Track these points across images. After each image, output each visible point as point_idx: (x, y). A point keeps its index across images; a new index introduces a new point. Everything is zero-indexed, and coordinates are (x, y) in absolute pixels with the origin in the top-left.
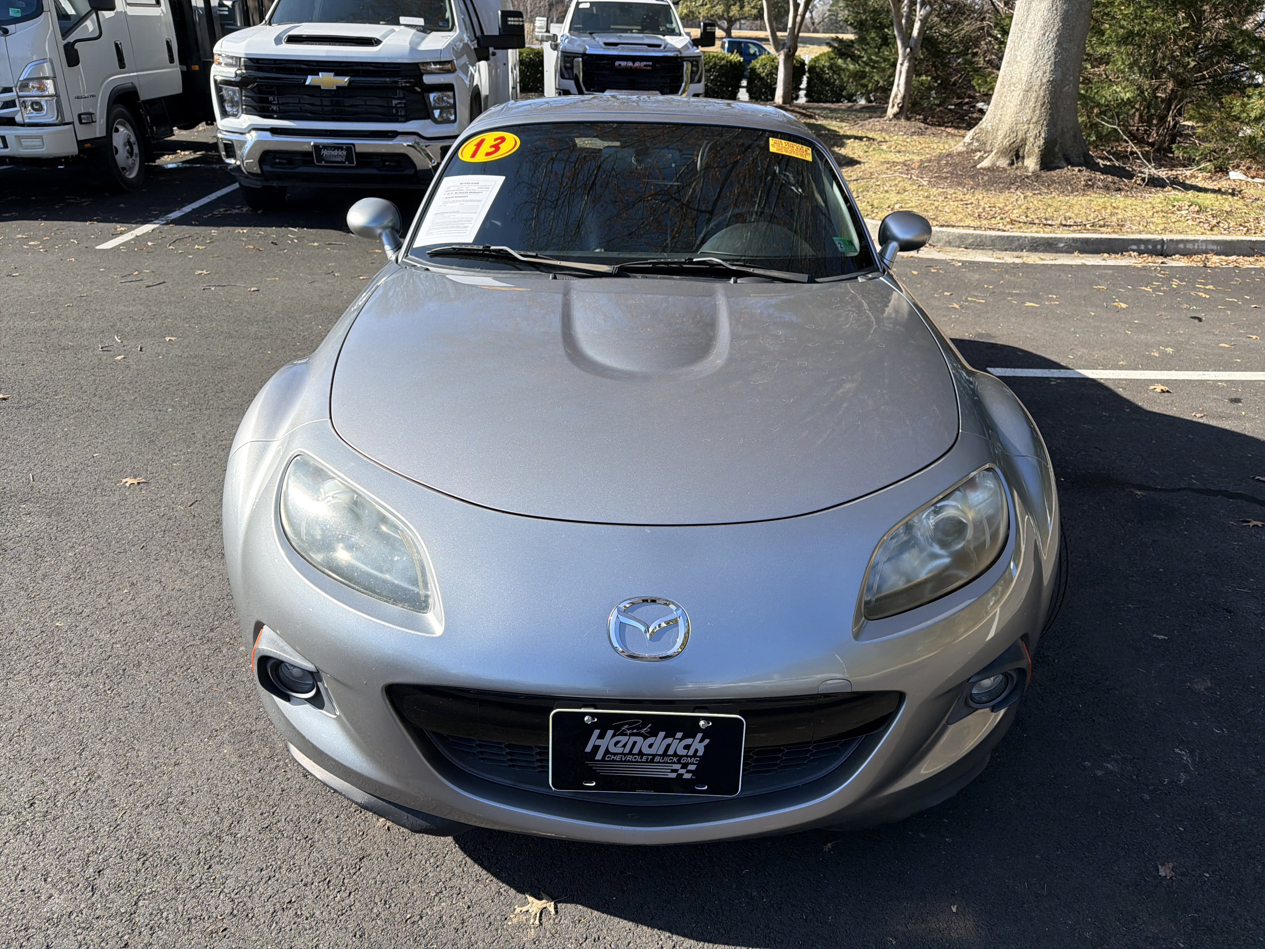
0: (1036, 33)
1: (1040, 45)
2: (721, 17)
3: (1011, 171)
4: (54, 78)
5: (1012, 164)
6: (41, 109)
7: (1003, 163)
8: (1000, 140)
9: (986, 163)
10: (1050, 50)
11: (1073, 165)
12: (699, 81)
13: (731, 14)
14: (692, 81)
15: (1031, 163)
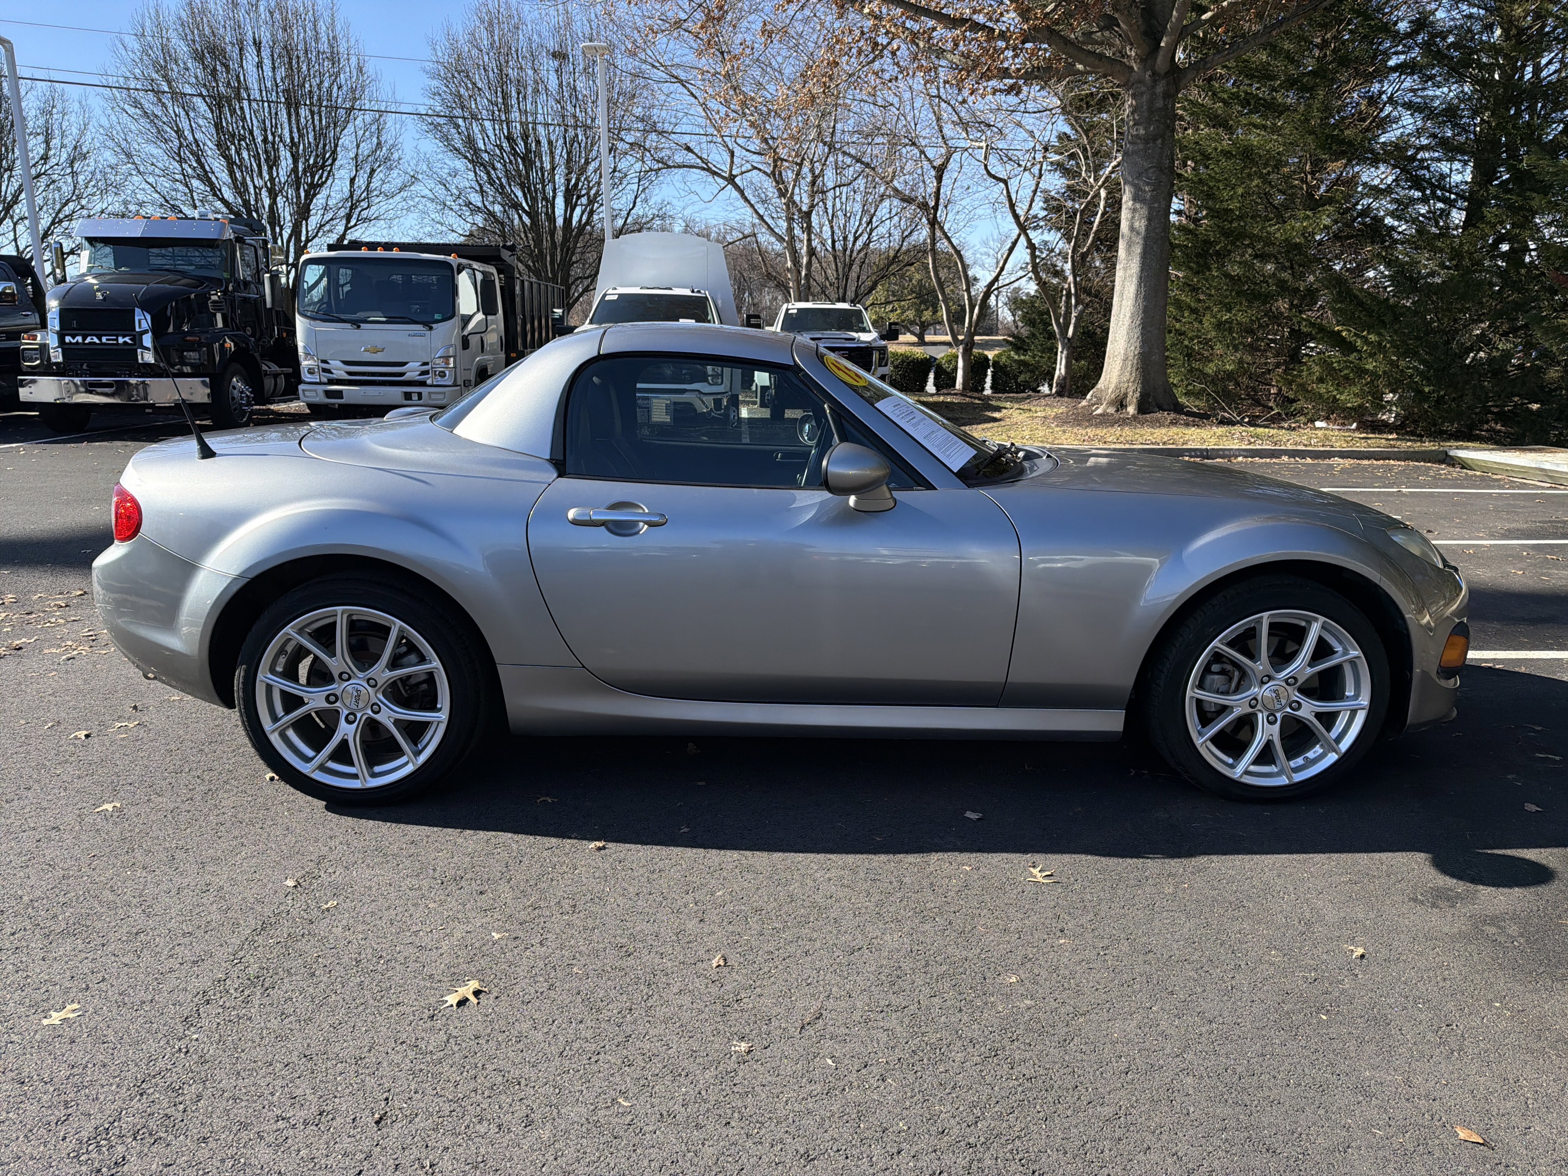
0: (1127, 321)
1: (1130, 329)
2: (913, 323)
3: (1117, 416)
4: (454, 357)
5: (1117, 411)
6: (445, 376)
7: (1111, 410)
8: (1110, 395)
9: (1099, 411)
10: (1137, 332)
11: (1164, 410)
12: (886, 365)
13: (924, 319)
14: (880, 366)
15: (1131, 410)
